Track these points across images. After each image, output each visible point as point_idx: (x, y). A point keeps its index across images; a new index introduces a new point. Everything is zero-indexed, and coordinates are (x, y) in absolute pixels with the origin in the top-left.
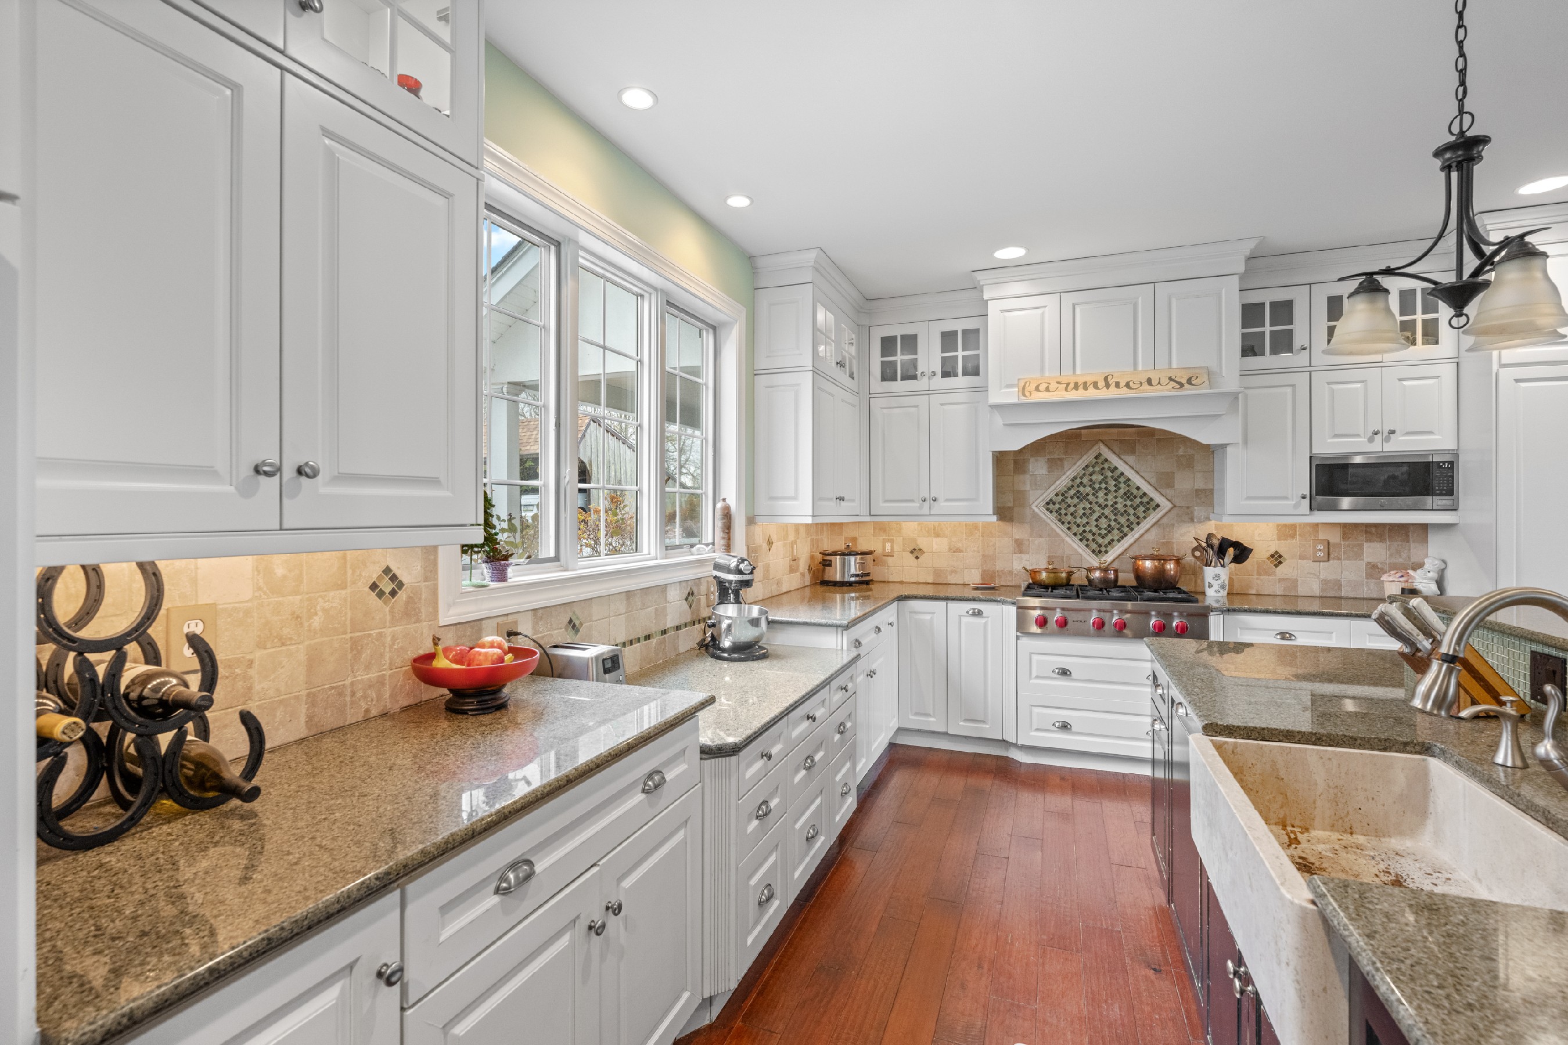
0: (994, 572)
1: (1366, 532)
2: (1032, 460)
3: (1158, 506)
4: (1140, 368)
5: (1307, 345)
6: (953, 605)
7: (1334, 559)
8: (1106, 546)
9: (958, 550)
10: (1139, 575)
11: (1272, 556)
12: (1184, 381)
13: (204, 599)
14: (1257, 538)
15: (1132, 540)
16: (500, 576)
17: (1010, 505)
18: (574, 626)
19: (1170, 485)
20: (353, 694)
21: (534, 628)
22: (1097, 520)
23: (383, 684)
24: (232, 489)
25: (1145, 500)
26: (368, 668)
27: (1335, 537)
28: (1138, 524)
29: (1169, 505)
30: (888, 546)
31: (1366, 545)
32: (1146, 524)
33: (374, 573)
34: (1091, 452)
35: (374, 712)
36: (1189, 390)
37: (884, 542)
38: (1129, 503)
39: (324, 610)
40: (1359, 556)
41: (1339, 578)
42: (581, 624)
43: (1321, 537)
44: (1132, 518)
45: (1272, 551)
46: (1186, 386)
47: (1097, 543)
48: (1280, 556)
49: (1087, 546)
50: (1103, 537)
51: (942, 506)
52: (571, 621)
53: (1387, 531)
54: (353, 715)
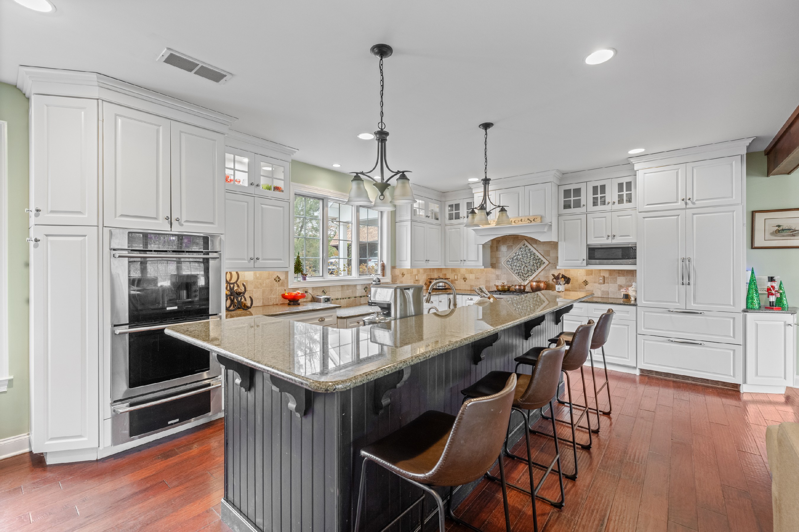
0: (489, 286)
1: (618, 273)
2: (502, 246)
3: (544, 263)
4: (520, 215)
5: (585, 204)
6: (464, 296)
7: (606, 283)
8: (527, 277)
9: (478, 278)
10: (532, 288)
11: (584, 282)
12: (532, 220)
13: (246, 279)
14: (579, 275)
15: (535, 276)
16: (304, 279)
17: (495, 262)
18: (324, 292)
19: (549, 255)
20: (271, 299)
21: (312, 291)
22: (524, 268)
23: (277, 298)
24: (247, 261)
25: (540, 261)
26: (274, 295)
27: (607, 275)
28: (538, 269)
29: (547, 263)
30: (456, 277)
31: (618, 278)
32: (540, 270)
33: (275, 276)
34: (521, 243)
35: (275, 304)
36: (533, 223)
37: (455, 275)
38: (534, 262)
39: (266, 283)
40: (615, 282)
41: (608, 290)
42: (327, 292)
43: (602, 275)
44: (536, 267)
45: (584, 280)
46: (533, 222)
47: (524, 276)
48: (587, 282)
49: (520, 277)
50: (526, 274)
51: (468, 263)
52: (323, 291)
53: (625, 273)
54: (271, 303)
